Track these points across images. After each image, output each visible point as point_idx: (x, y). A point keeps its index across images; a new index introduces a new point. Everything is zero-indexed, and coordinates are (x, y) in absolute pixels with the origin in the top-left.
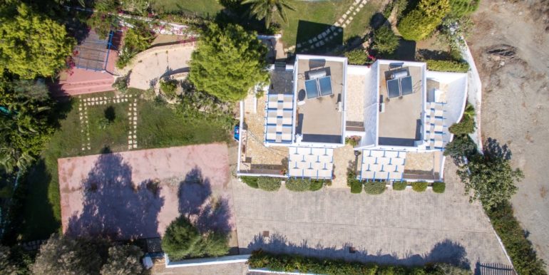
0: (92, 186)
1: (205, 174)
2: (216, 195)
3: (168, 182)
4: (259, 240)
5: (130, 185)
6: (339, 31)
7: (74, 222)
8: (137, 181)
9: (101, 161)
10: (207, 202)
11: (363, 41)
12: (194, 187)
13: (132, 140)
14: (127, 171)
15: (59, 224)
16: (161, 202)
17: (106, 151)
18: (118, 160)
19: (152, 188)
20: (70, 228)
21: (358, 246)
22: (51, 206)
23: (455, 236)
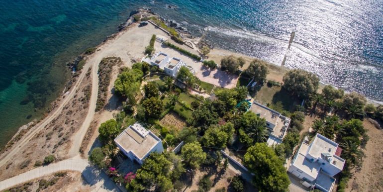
0: (229, 83)
1: (202, 76)
2: (202, 72)
3: (211, 77)
4: (197, 62)
5: (220, 80)
6: (160, 78)
7: (236, 78)
8: (218, 80)
9: (224, 86)
10: (204, 71)
11: (157, 74)
12: (206, 74)
13: (215, 87)
14: (219, 82)
15: (239, 79)
16: (214, 75)
17: (223, 87)
18: (220, 85)
19: (215, 77)
20: (237, 78)
21: (179, 54)
22: (240, 83)
23: (161, 48)
